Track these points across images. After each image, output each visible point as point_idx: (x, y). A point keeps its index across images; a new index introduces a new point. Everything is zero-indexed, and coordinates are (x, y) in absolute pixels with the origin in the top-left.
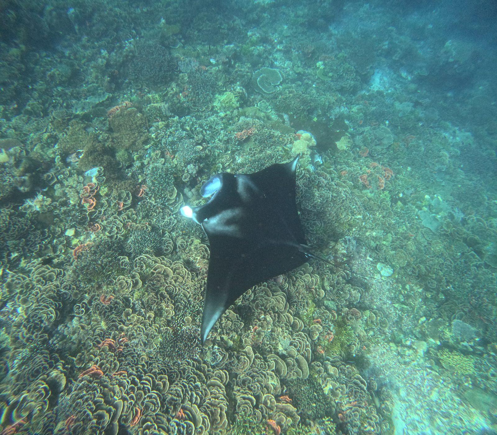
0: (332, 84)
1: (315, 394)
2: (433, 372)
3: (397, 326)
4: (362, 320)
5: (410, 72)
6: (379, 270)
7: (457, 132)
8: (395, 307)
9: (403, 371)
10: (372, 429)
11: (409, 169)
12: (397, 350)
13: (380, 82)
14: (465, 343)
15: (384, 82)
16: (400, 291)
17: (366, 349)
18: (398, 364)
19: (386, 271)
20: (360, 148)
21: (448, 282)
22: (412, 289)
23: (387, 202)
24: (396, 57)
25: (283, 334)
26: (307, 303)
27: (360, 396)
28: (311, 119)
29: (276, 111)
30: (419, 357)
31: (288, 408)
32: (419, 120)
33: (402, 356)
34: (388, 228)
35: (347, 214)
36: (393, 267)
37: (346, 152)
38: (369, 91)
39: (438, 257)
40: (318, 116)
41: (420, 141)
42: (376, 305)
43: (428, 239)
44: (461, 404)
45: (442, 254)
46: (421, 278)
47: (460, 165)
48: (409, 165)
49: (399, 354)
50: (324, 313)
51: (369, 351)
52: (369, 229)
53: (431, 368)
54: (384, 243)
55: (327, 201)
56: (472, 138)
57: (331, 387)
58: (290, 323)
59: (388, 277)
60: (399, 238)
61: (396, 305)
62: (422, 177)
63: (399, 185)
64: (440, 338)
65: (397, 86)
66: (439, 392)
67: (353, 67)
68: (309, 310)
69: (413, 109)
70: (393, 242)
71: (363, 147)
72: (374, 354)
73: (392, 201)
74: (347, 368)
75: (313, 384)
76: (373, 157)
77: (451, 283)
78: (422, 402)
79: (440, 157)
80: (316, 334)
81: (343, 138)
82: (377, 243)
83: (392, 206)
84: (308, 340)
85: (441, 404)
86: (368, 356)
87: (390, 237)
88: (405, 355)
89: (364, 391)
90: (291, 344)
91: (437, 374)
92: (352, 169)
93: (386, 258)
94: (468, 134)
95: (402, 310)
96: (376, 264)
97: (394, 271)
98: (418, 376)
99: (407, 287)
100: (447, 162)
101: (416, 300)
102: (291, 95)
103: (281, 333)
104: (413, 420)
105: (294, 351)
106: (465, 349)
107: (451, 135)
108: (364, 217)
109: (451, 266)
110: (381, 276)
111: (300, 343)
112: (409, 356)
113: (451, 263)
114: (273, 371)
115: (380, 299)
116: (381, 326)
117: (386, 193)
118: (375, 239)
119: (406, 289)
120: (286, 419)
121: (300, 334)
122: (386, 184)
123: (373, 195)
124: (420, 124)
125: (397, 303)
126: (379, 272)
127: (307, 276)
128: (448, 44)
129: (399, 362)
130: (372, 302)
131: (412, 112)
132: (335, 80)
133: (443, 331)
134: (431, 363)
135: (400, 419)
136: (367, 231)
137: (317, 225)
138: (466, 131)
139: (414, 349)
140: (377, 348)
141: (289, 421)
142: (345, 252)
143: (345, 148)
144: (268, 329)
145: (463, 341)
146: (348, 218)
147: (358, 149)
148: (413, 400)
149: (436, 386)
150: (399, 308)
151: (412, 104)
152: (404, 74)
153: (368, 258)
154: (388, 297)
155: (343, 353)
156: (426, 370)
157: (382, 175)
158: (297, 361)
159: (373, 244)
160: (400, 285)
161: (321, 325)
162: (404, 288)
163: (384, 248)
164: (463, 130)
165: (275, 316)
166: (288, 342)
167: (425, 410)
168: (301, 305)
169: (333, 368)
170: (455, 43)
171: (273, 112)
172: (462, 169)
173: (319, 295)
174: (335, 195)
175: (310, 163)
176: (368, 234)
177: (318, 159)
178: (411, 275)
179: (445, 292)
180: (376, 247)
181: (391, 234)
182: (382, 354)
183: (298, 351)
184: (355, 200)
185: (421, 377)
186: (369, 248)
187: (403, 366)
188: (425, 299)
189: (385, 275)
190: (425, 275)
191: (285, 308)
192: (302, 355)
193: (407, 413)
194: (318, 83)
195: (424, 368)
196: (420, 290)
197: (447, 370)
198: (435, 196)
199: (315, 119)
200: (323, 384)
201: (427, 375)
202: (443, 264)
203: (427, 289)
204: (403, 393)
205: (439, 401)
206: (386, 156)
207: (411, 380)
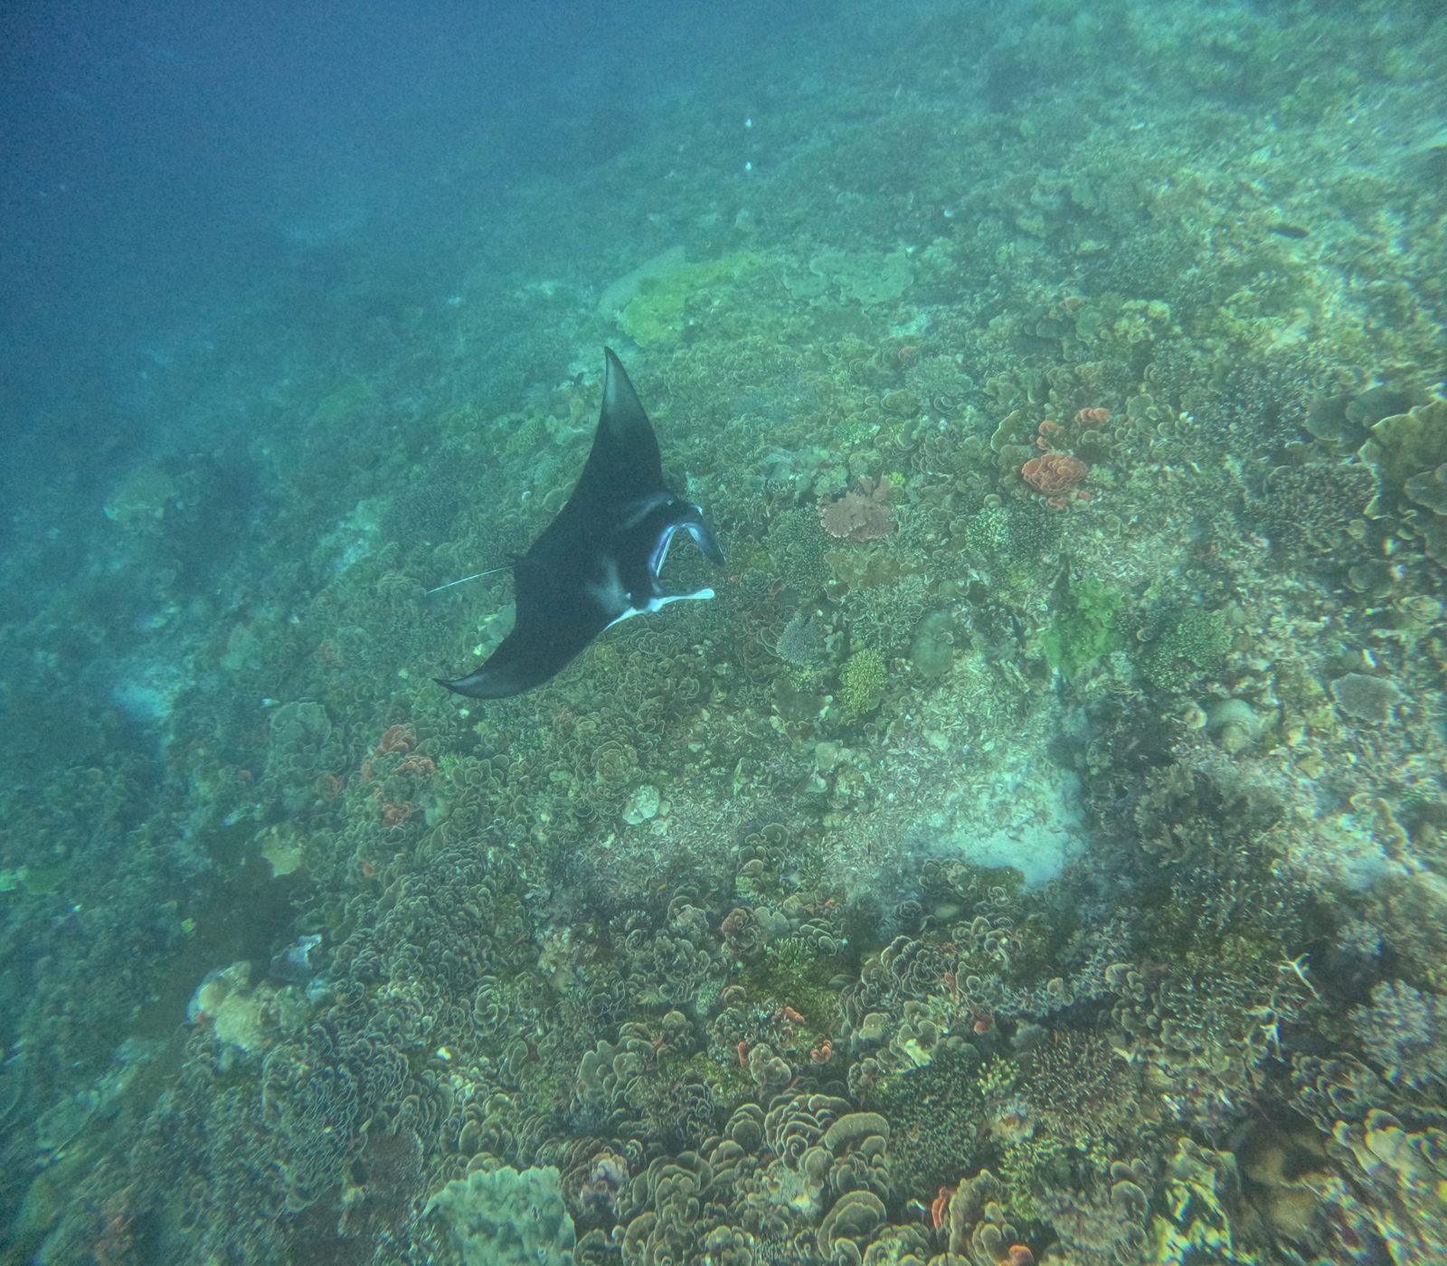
0: (94, 847)
1: (926, 1101)
2: (889, 732)
3: (789, 791)
4: (757, 904)
5: (157, 606)
6: (640, 821)
7: (351, 526)
8: (742, 791)
9: (890, 805)
10: (1004, 941)
11: (403, 673)
12: (839, 811)
13: (156, 688)
14: (829, 641)
15: (159, 676)
16: (702, 769)
17: (832, 900)
18: (873, 816)
19: (644, 806)
20: (316, 797)
21: (688, 650)
22: (701, 737)
23: (466, 766)
24: (97, 636)
25: (764, 1187)
26: (691, 1080)
27: (929, 964)
28: (182, 939)
29: (104, 1071)
30: (855, 761)
31: (961, 1205)
32: (284, 620)
33: (855, 803)
34: (533, 777)
35: (474, 896)
36: (634, 784)
37: (308, 850)
38: (165, 729)
39: (625, 664)
40: (181, 913)
41: (340, 630)
42: (731, 844)
43: (579, 675)
44: (950, 687)
45: (621, 650)
46: (673, 712)
47: (424, 547)
48: (395, 671)
49: (848, 808)
50: (721, 1030)
51: (840, 893)
52: (528, 829)
53: (882, 734)
54: (571, 794)
55: (421, 960)
56: (374, 500)
57: (911, 1042)
58: (739, 1155)
59: (663, 799)
60: (566, 751)
61: (737, 786)
62: (428, 649)
63: (437, 716)
64: (819, 693)
65: (186, 642)
66: (932, 729)
67: (67, 773)
68: (710, 1076)
69: (251, 626)
70: (571, 770)
71: (316, 788)
72: (848, 879)
73: (468, 752)
74: (868, 980)
75: (905, 1098)
76: (348, 766)
77: (690, 644)
78: (954, 776)
79: (389, 594)
80: (777, 1064)
81: (266, 855)
82: (569, 813)
83: (480, 756)
84: (787, 1101)
85: (953, 731)
86: (851, 895)
87: (559, 777)
88: (850, 796)
89: (919, 947)
90: (792, 1164)
91: (893, 724)
92: (361, 844)
93: (612, 800)
94: (360, 507)
95: (749, 772)
96: (626, 824)
97: (647, 782)
98: (899, 769)
99: (694, 747)
100: (406, 580)
101: (730, 729)
102: (68, 1006)
103: (763, 1195)
104: (991, 806)
105: (814, 1155)
106: (839, 645)
107: (354, 541)
108: (494, 841)
109: (650, 636)
110: (658, 816)
111: (793, 1130)
112: (851, 787)
113: (642, 635)
114: (862, 1247)
115: (718, 829)
116: (781, 844)
117: (443, 761)
118: (558, 816)
119: (701, 752)
120: (989, 1221)
121: (770, 1127)
122: (423, 754)
123: (440, 802)
124: (296, 620)
125: (730, 784)
126: (648, 822)
127: (620, 1063)
128: (112, 513)
129: (869, 812)
130: (719, 857)
131: (260, 633)
132: (84, 838)
133: (803, 683)
134: (872, 732)
135: (990, 841)
136: (534, 837)
137: (489, 996)
138: (353, 508)
139: (836, 770)
140: (832, 867)
141: (993, 1211)
142: (567, 932)
143: (297, 852)
144: (746, 1244)
145: (824, 645)
146: (485, 895)
147: (319, 802)
148: (951, 796)
149: (919, 730)
150: (744, 780)
151: (239, 625)
152: (157, 622)
153: (608, 844)
154: (715, 807)
155: (835, 980)
156: (887, 747)
157: (396, 759)
158: (840, 1149)
159: (571, 826)
160: (688, 766)
161: (754, 1044)
162: (695, 757)
163: (584, 797)
164: (348, 514)
165: (712, 1213)
166: (788, 1172)
167: (968, 773)
168: (694, 1103)
169: (865, 1027)
170: (117, 501)
171: (104, 1083)
172: (436, 545)
173: (678, 1030)
174: (409, 929)
175: (303, 991)
176: (542, 837)
177: (304, 950)
178: (663, 737)
179: (715, 660)
180: (579, 819)
181: (551, 770)
182: (848, 857)
183: (814, 1139)
184: (442, 862)
185: (901, 764)
186: (579, 838)
187: (877, 804)
188: (729, 706)
189: (655, 808)
190: (666, 701)
191: (695, 1168)
192: (826, 1127)
193: (977, 819)
194: (75, 893)
195: (881, 753)
196: (706, 715)
197: (882, 702)
198: (481, 628)
199: (188, 925)
200: (906, 1068)
201: (896, 746)
202: (643, 654)
203: (705, 700)
204: (937, 820)
205: (950, 734)
206: (354, 729)
207: (908, 790)
